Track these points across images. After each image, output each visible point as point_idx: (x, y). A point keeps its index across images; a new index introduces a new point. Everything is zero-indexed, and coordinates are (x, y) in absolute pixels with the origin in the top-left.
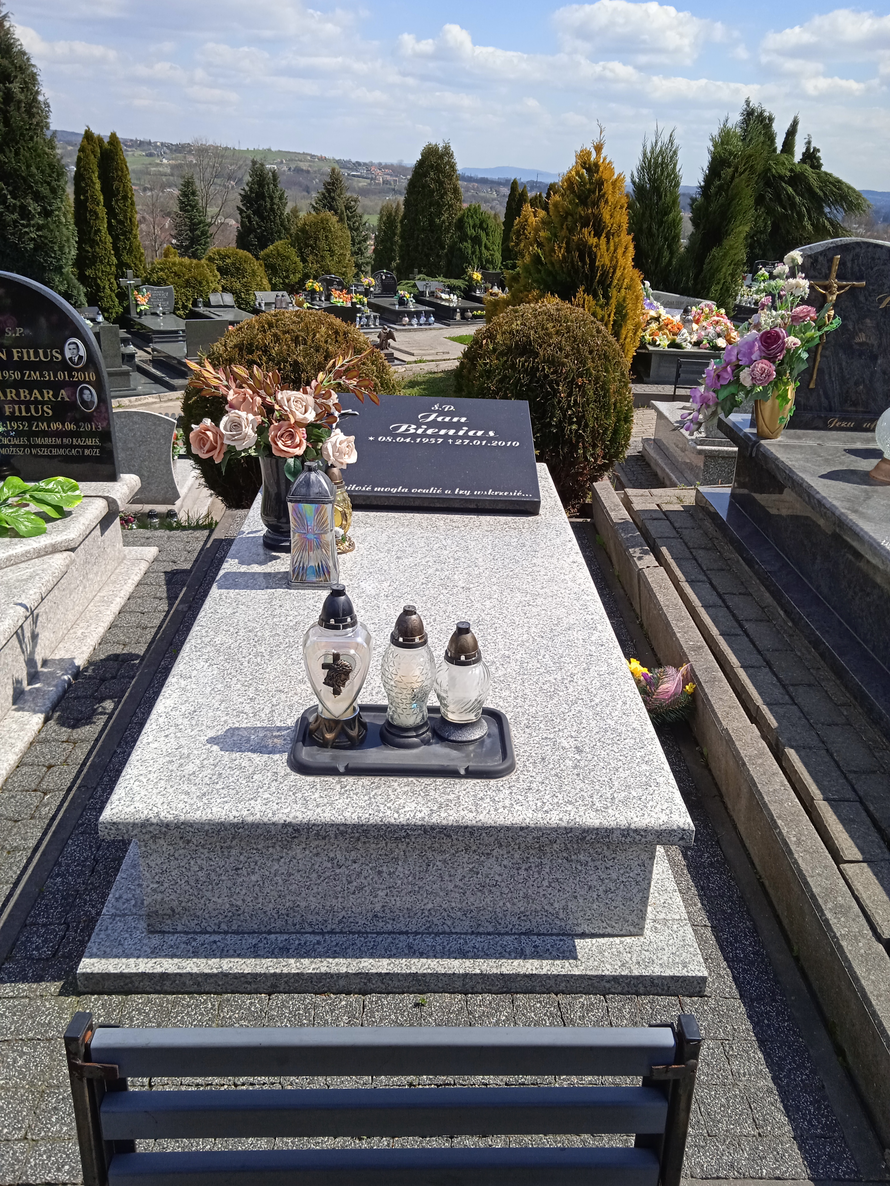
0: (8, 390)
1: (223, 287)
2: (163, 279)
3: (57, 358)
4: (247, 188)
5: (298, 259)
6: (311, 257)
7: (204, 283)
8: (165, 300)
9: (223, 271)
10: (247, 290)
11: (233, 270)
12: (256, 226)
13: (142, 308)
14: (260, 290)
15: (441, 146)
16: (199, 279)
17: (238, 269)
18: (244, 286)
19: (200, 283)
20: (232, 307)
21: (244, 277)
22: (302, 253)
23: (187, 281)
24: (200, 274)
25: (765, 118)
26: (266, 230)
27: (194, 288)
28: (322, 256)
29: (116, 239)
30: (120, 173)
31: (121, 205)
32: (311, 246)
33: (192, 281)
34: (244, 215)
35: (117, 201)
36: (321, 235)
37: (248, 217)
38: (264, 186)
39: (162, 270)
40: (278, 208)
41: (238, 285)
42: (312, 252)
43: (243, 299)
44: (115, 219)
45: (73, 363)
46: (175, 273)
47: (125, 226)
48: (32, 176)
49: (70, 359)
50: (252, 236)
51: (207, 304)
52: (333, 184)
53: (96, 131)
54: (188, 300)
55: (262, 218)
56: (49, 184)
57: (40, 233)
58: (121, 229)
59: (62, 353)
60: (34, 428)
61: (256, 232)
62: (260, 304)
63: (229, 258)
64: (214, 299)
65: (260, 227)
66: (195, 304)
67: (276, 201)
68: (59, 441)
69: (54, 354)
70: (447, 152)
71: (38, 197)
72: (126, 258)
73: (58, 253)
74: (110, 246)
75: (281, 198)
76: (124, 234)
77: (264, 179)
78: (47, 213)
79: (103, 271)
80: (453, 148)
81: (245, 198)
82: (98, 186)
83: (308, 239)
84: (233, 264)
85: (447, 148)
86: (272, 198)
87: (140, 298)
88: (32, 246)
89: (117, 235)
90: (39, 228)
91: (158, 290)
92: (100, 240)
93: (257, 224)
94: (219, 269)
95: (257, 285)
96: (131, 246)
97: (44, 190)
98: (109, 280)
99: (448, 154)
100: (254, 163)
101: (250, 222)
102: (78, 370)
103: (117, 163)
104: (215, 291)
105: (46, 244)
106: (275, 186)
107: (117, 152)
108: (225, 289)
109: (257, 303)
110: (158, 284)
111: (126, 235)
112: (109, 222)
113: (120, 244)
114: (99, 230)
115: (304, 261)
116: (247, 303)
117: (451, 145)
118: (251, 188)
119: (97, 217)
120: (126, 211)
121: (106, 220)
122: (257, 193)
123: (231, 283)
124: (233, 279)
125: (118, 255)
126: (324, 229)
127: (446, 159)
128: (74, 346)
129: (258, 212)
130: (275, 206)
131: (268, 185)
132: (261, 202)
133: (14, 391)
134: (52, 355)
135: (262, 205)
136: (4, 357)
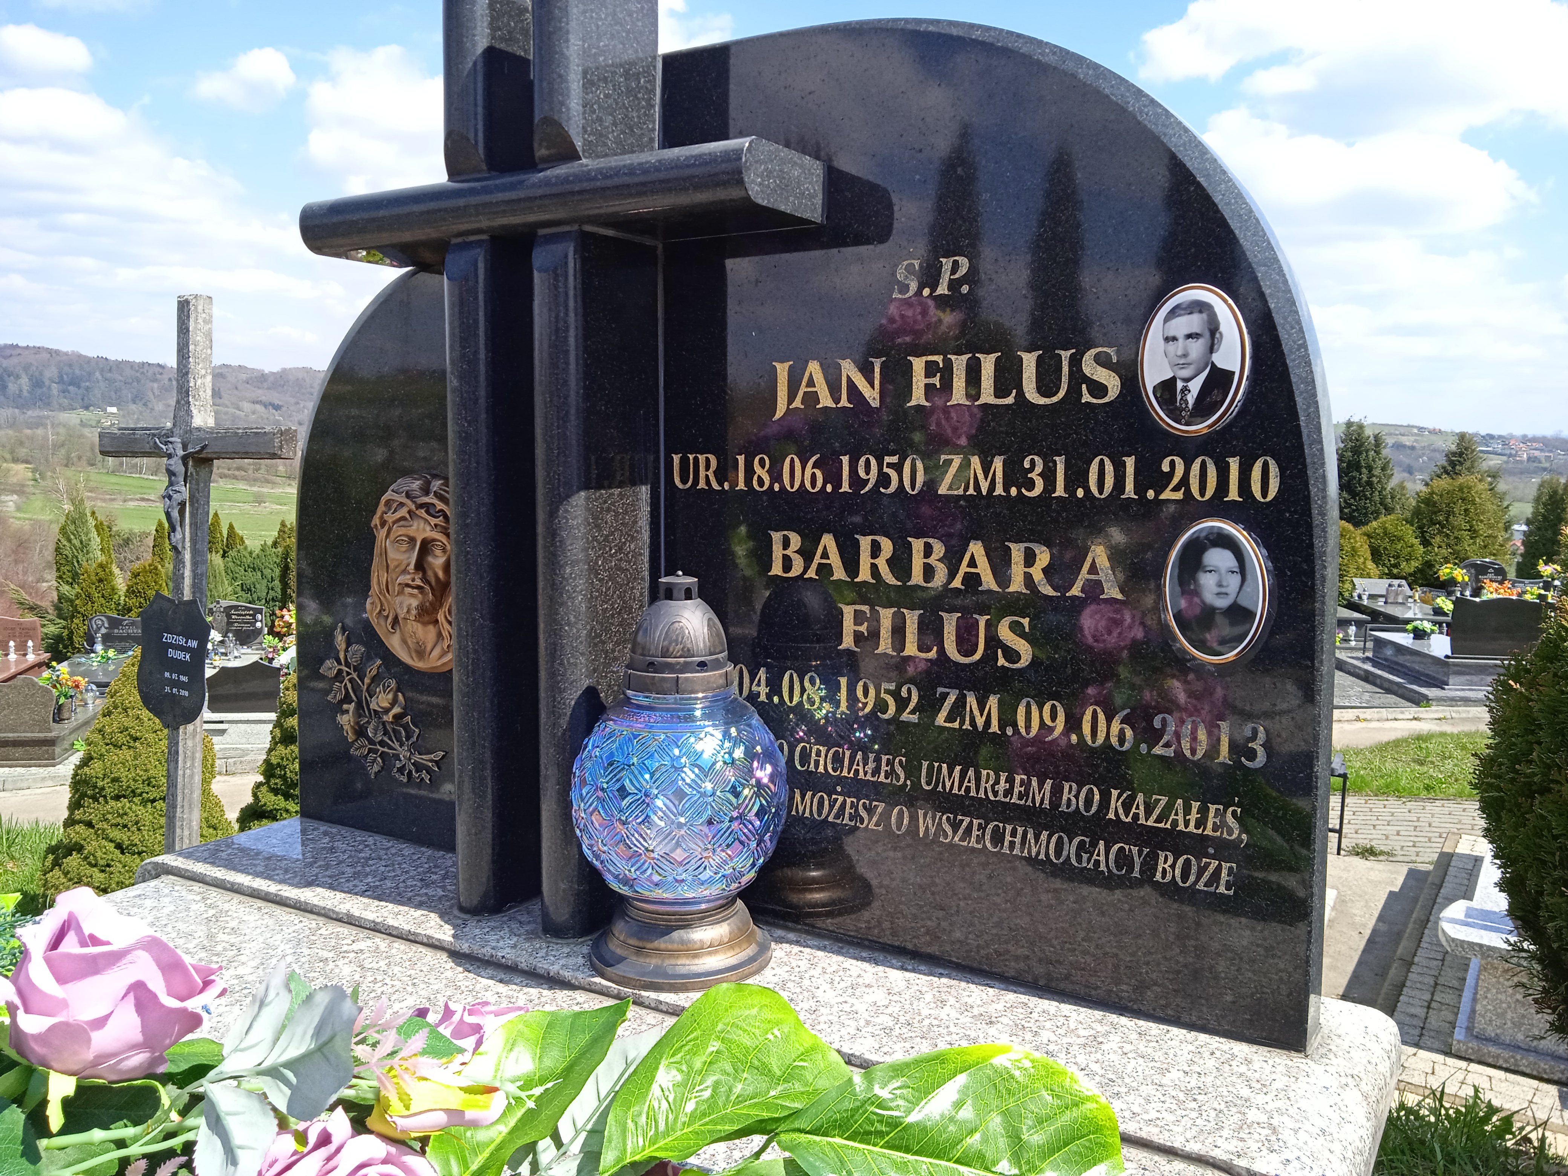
0: (865, 542)
3: (1099, 389)
5: (1416, 542)
6: (1438, 539)
14: (1362, 576)
22: (1423, 532)
28: (1456, 538)
32: (1439, 523)
36: (1458, 508)
38: (1361, 453)
40: (1379, 482)
42: (1440, 532)
45: (1175, 413)
49: (1167, 388)
52: (1461, 454)
59: (1127, 368)
60: (940, 719)
62: (1360, 597)
67: (1377, 472)
68: (1042, 794)
69: (1091, 368)
75: (1383, 469)
77: (1362, 445)
83: (1435, 513)
86: (1370, 469)
95: (1358, 569)
100: (1349, 424)
106: (1378, 453)
109: (1355, 594)
115: (1426, 543)
126: (1463, 499)
128: (1193, 322)
130: (1374, 479)
131: (1367, 451)
132: (1355, 474)
133: (887, 547)
134: (1078, 377)
135: (1354, 478)
136: (871, 395)
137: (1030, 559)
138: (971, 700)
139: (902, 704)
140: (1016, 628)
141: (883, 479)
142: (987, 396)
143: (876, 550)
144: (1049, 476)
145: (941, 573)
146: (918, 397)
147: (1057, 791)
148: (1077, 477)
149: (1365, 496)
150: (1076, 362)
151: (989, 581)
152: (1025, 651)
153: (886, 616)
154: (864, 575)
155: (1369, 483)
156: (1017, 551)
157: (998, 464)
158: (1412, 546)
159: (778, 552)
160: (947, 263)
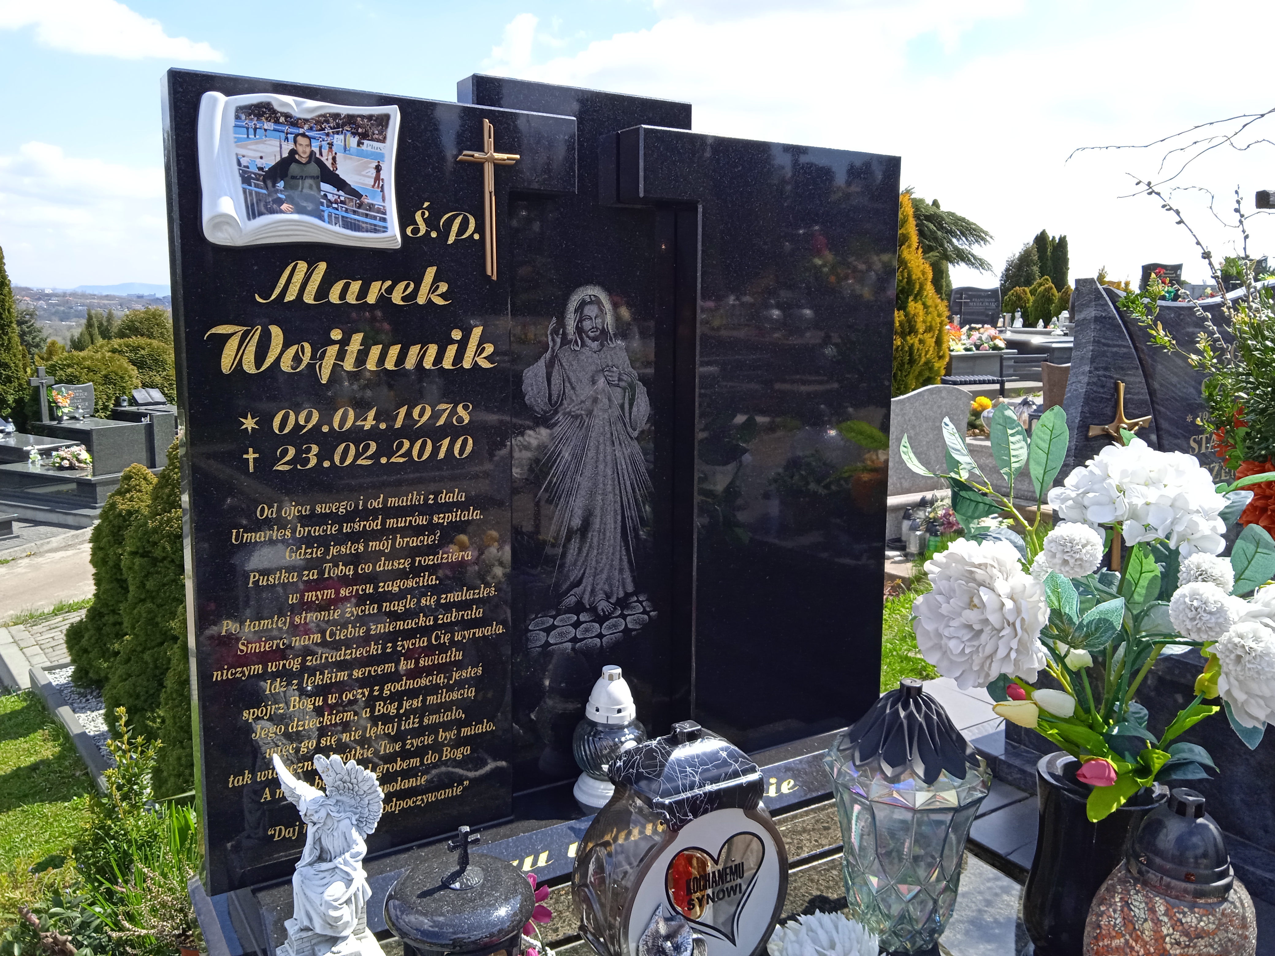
1: (143, 382)
2: (76, 377)
7: (127, 378)
8: (84, 400)
9: (140, 364)
13: (65, 410)
16: (120, 373)
17: (156, 361)
18: (168, 379)
19: (122, 378)
20: (164, 404)
21: (166, 369)
23: (106, 376)
27: (115, 384)
33: (113, 376)
39: (69, 366)
41: (160, 380)
46: (89, 368)
51: (133, 402)
54: (109, 399)
63: (144, 349)
64: (140, 395)
66: (118, 403)
84: (151, 355)
87: (60, 399)
94: (133, 363)
104: (136, 387)
108: (144, 386)
110: (70, 382)
123: (151, 377)
124: (151, 373)
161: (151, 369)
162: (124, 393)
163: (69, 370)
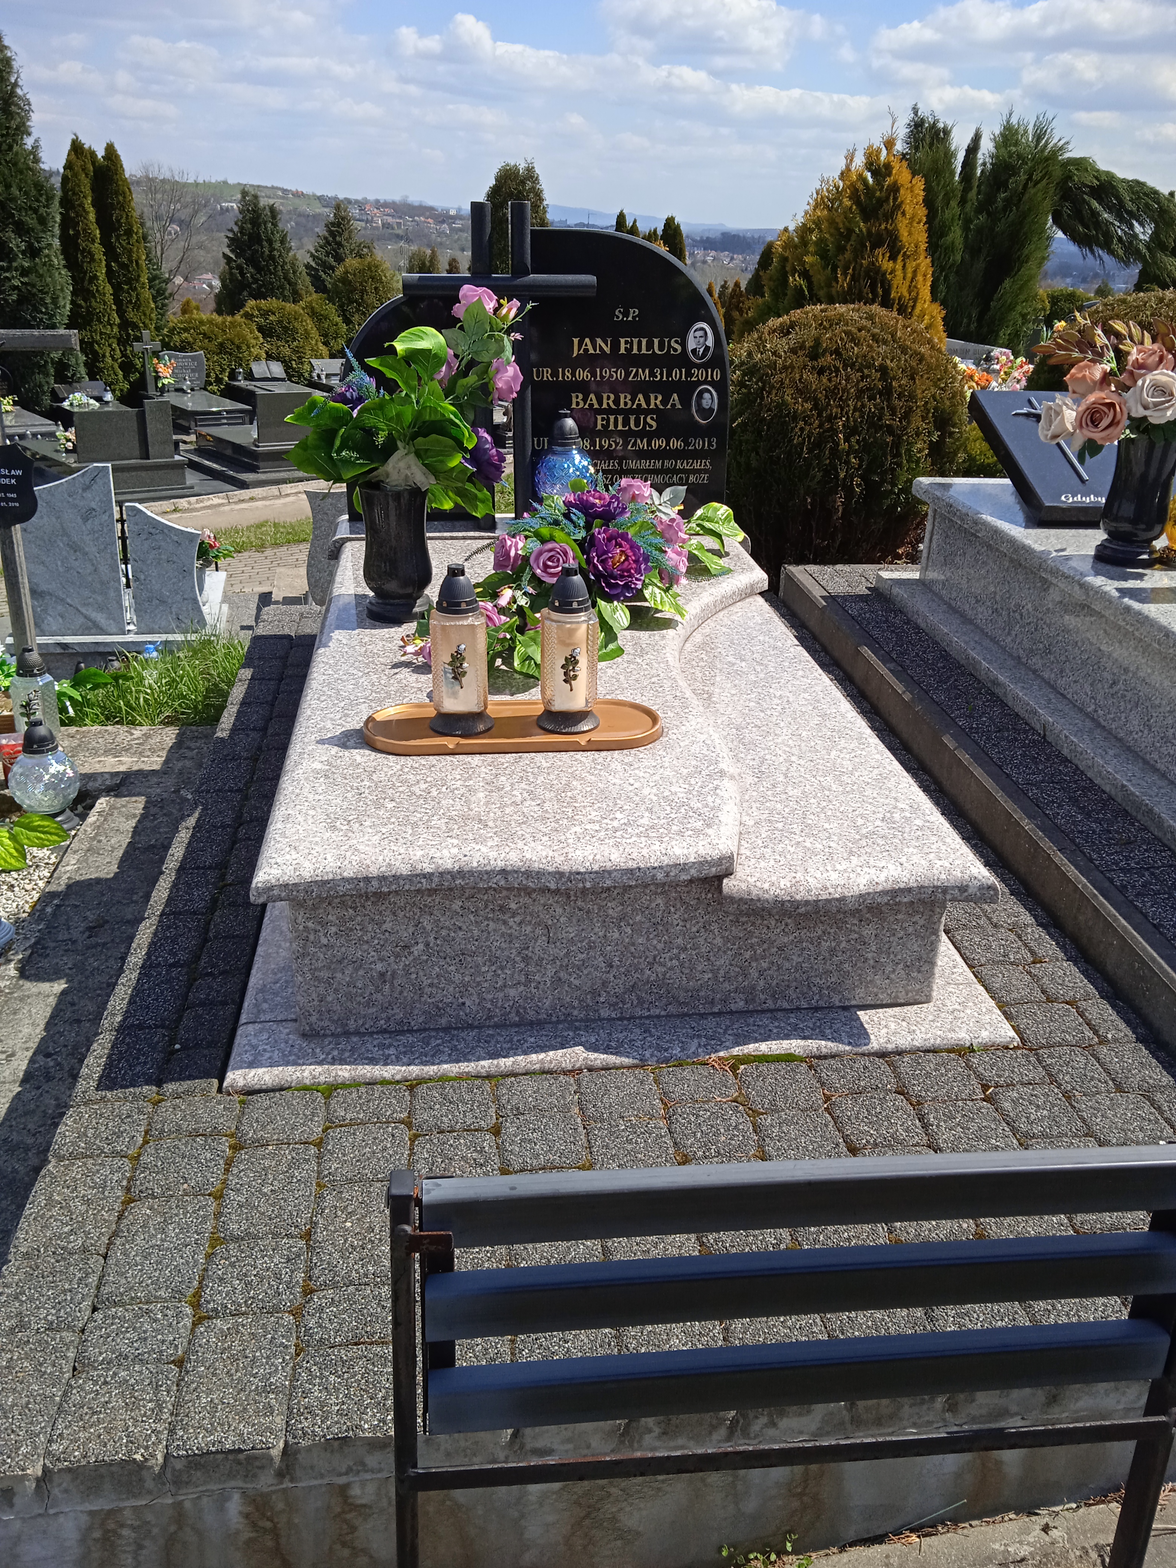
0: (605, 395)
1: (267, 353)
2: (189, 343)
3: (675, 350)
4: (236, 229)
5: (339, 320)
6: (357, 316)
7: (244, 348)
8: (193, 371)
9: (266, 332)
10: (300, 358)
11: (279, 330)
12: (250, 280)
13: (166, 381)
14: (317, 357)
15: (522, 166)
16: (237, 342)
17: (286, 329)
18: (295, 351)
19: (239, 348)
20: (283, 380)
21: (294, 339)
22: (344, 311)
23: (221, 345)
24: (238, 335)
25: (938, 131)
26: (263, 285)
27: (231, 354)
29: (117, 290)
30: (121, 198)
31: (124, 243)
32: (356, 301)
33: (228, 345)
34: (233, 264)
35: (118, 237)
36: (370, 286)
37: (240, 268)
38: (259, 225)
39: (186, 330)
40: (280, 256)
41: (286, 351)
42: (358, 310)
43: (294, 369)
44: (116, 261)
45: (695, 356)
46: (204, 334)
47: (129, 272)
48: (14, 200)
49: (694, 351)
50: (245, 293)
51: (250, 376)
52: (339, 225)
53: (87, 142)
55: (259, 269)
56: (36, 211)
57: (26, 280)
58: (124, 275)
59: (684, 344)
60: (629, 447)
61: (250, 287)
62: (319, 376)
63: (274, 314)
64: (259, 369)
65: (256, 281)
66: (233, 376)
67: (277, 245)
68: (659, 465)
69: (673, 344)
70: (531, 174)
71: (21, 229)
72: (131, 315)
73: (51, 306)
74: (109, 298)
75: (282, 242)
76: (129, 282)
77: (259, 216)
78: (33, 252)
79: (101, 333)
80: (538, 170)
81: (235, 243)
82: (92, 216)
83: (352, 292)
84: (280, 322)
85: (530, 170)
86: (270, 242)
87: (161, 368)
88: (15, 297)
89: (119, 284)
90: (24, 272)
91: (184, 357)
92: (97, 290)
93: (252, 276)
94: (260, 329)
95: (312, 350)
96: (138, 299)
97: (31, 221)
98: (110, 345)
99: (532, 177)
100: (244, 193)
101: (242, 274)
102: (698, 367)
103: (118, 185)
104: (257, 359)
105: (34, 295)
106: (275, 225)
107: (116, 170)
108: (269, 357)
109: (315, 375)
110: (182, 349)
111: (131, 284)
112: (108, 266)
113: (124, 296)
114: (96, 277)
115: (347, 321)
116: (301, 375)
117: (535, 165)
118: (242, 229)
119: (93, 260)
120: (130, 251)
121: (104, 263)
122: (250, 236)
123: (278, 347)
124: (280, 343)
125: (121, 312)
127: (529, 185)
128: (701, 333)
129: (253, 261)
130: (275, 252)
131: (265, 223)
132: (256, 247)
133: (612, 396)
134: (670, 346)
135: (257, 251)
136: (607, 350)
137: (656, 398)
138: (639, 441)
139: (617, 444)
140: (652, 418)
141: (611, 376)
142: (644, 351)
143: (609, 398)
144: (662, 374)
145: (630, 403)
146: (622, 351)
147: (663, 463)
148: (669, 374)
149: (270, 270)
150: (669, 342)
151: (644, 406)
152: (654, 424)
153: (612, 418)
154: (605, 406)
155: (272, 257)
156: (652, 396)
157: (647, 371)
158: (336, 325)
159: (574, 400)
160: (631, 311)
161: (279, 338)
162: (241, 365)
163: (185, 335)
